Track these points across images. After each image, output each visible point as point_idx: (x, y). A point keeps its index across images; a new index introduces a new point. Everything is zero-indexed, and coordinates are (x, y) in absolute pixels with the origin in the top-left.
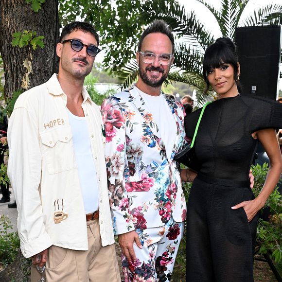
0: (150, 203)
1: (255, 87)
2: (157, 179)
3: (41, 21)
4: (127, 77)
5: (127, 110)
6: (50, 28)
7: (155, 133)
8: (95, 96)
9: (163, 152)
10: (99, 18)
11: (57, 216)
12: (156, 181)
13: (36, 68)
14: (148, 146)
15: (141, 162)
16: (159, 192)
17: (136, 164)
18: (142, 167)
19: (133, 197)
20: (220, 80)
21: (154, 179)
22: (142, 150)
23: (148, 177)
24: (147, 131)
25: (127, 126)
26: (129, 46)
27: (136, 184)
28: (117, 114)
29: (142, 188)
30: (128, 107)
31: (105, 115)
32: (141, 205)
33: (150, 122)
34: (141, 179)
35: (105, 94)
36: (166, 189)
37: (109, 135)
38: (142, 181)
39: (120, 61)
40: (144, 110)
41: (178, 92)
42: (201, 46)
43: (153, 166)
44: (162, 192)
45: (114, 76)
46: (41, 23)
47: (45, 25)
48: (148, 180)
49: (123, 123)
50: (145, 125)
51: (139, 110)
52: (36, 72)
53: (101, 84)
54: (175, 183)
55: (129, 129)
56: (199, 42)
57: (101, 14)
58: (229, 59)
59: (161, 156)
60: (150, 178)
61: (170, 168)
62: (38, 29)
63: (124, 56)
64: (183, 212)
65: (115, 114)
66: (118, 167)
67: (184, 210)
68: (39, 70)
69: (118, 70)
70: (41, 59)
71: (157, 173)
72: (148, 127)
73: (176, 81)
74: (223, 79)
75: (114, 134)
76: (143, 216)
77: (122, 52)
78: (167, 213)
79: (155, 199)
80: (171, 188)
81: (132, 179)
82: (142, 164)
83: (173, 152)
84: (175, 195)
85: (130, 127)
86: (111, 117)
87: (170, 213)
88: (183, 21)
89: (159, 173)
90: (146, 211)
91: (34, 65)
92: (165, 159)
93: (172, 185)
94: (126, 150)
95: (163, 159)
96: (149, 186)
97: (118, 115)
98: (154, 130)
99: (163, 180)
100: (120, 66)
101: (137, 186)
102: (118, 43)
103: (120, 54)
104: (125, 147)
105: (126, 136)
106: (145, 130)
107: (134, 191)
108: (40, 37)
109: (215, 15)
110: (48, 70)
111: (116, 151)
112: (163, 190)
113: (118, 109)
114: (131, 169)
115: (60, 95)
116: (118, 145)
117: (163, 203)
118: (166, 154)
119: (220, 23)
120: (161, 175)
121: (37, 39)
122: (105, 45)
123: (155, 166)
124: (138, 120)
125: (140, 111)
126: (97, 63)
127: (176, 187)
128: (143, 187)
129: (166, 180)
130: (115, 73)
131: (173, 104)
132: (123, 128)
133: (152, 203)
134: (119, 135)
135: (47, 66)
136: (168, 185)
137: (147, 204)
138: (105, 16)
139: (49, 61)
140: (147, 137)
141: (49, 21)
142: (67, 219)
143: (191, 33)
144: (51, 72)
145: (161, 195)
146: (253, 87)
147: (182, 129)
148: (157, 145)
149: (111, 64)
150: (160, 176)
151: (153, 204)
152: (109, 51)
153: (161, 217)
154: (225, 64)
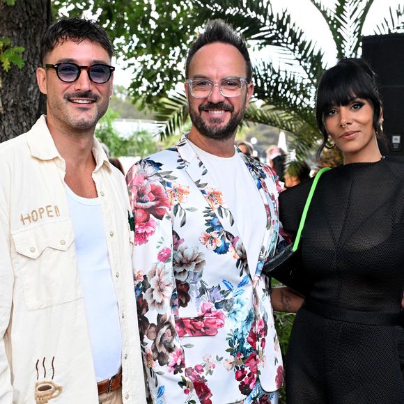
0: (217, 357)
1: (398, 137)
2: (231, 312)
3: (20, 20)
4: (171, 116)
5: (174, 184)
6: (35, 34)
7: (227, 227)
8: (114, 141)
9: (243, 262)
10: (124, 15)
11: (41, 389)
12: (229, 316)
13: (9, 102)
14: (215, 251)
15: (201, 282)
16: (235, 337)
17: (190, 285)
18: (203, 291)
19: (185, 346)
20: (349, 126)
21: (226, 313)
22: (202, 258)
23: (214, 309)
24: (212, 224)
25: (175, 215)
26: (175, 62)
27: (191, 323)
28: (156, 192)
29: (203, 330)
30: (176, 178)
31: (134, 195)
32: (200, 362)
33: (218, 206)
34: (200, 313)
35: (131, 139)
36: (246, 331)
37: (140, 231)
38: (203, 316)
39: (158, 86)
40: (206, 184)
41: (254, 135)
42: (301, 65)
43: (224, 288)
44: (239, 337)
45: (148, 112)
46: (18, 24)
47: (26, 28)
48: (213, 314)
49: (167, 209)
50: (208, 212)
51: (198, 184)
52: (9, 110)
53: (124, 120)
54: (263, 318)
55: (178, 220)
56: (297, 59)
57: (126, 8)
58: (366, 91)
59: (239, 270)
60: (219, 310)
61: (254, 292)
62: (15, 34)
63: (165, 79)
64: (278, 371)
65: (153, 192)
66: (161, 290)
67: (280, 368)
68: (14, 105)
69: (155, 102)
70: (19, 86)
71: (231, 300)
72: (214, 216)
73: (257, 123)
74: (355, 126)
75: (151, 229)
76: (206, 383)
77: (161, 73)
78: (249, 375)
79: (227, 350)
80: (257, 329)
81: (183, 313)
82: (202, 285)
83: (260, 260)
84: (264, 340)
85: (180, 216)
86: (146, 197)
87: (256, 375)
88: (268, 22)
89: (235, 301)
90: (210, 372)
91: (6, 97)
92: (245, 274)
93: (257, 322)
94: (174, 259)
95: (241, 274)
96: (215, 326)
97: (159, 194)
98: (225, 222)
99: (242, 315)
100: (159, 96)
101: (193, 325)
102: (156, 58)
103: (159, 75)
104: (172, 254)
105: (174, 233)
106: (209, 223)
107: (187, 335)
108: (16, 49)
109: (324, 13)
110: (31, 106)
111: (156, 260)
112: (242, 333)
113: (158, 183)
114: (182, 294)
115: (53, 159)
116: (160, 249)
117: (242, 356)
118: (247, 265)
119: (331, 26)
120: (239, 305)
121: (11, 52)
122: (132, 60)
123: (226, 289)
124: (195, 203)
125: (199, 186)
126: (118, 86)
127: (266, 325)
128: (204, 328)
129: (247, 314)
130: (149, 107)
131: (257, 170)
132: (168, 217)
133: (221, 358)
134: (161, 232)
135: (29, 99)
136: (251, 323)
137: (213, 360)
138: (133, 12)
139: (33, 91)
140: (213, 234)
141: (33, 21)
142: (61, 395)
143: (283, 42)
144: (35, 109)
145: (239, 342)
146: (394, 137)
147: (275, 217)
148: (231, 249)
149: (143, 92)
150: (236, 306)
151: (224, 359)
152: (139, 70)
153: (239, 383)
154: (358, 100)
